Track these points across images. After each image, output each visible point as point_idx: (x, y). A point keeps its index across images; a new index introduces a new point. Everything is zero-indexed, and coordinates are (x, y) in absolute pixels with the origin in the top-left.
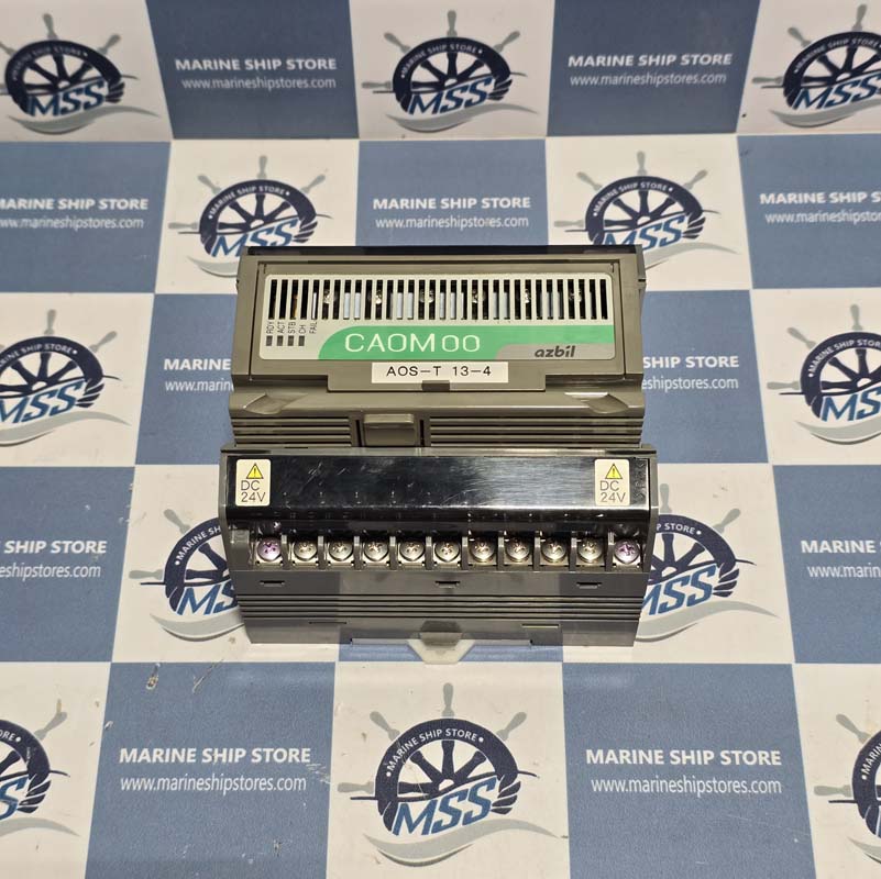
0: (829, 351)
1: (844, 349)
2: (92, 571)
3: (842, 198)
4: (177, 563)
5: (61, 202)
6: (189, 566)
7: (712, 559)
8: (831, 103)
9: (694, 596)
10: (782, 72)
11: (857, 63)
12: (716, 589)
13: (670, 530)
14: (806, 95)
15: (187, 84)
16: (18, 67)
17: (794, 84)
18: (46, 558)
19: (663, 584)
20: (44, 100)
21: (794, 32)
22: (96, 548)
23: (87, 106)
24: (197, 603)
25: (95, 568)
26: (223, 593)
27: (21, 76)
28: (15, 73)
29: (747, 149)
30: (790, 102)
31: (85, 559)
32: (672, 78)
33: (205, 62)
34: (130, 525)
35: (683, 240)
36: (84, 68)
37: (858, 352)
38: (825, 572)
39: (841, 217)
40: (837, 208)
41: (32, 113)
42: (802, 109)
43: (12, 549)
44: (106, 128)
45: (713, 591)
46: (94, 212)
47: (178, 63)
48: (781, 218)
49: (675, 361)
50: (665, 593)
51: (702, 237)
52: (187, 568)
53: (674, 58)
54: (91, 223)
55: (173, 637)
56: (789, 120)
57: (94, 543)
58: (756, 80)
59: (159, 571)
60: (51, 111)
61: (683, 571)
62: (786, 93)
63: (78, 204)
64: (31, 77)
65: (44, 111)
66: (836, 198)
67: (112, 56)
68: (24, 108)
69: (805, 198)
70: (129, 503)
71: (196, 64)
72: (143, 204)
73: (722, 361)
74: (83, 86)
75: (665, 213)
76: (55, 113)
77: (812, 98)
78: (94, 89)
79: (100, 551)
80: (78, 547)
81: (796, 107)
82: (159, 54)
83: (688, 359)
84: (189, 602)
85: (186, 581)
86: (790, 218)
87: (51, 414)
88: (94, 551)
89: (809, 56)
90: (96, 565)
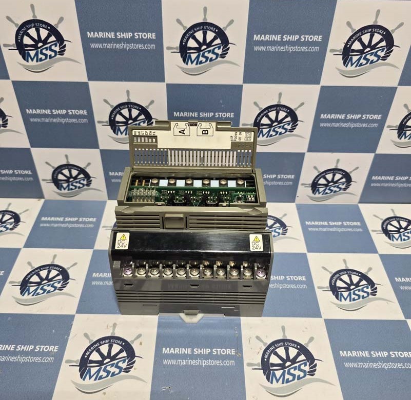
0: (338, 275)
1: (343, 274)
2: (50, 359)
3: (333, 224)
4: (86, 356)
5: (66, 218)
6: (91, 358)
7: (305, 358)
8: (327, 193)
9: (300, 375)
10: (311, 182)
11: (336, 179)
12: (308, 372)
13: (287, 346)
14: (318, 190)
15: (113, 181)
16: (56, 173)
17: (315, 186)
18: (33, 353)
19: (287, 370)
20: (65, 185)
21: (315, 168)
23: (79, 187)
24: (92, 375)
26: (103, 371)
27: (57, 176)
28: (55, 175)
29: (299, 208)
30: (313, 192)
31: (48, 354)
32: (275, 183)
33: (119, 173)
34: (69, 340)
35: (281, 236)
36: (79, 174)
37: (349, 276)
38: (352, 365)
39: (334, 229)
40: (332, 227)
41: (61, 190)
42: (317, 195)
43: (20, 348)
44: (85, 195)
45: (307, 373)
46: (77, 222)
47: (110, 173)
48: (314, 229)
49: (282, 278)
50: (288, 374)
51: (287, 234)
53: (275, 176)
54: (75, 225)
56: (312, 199)
57: (53, 347)
58: (302, 184)
60: (67, 189)
61: (294, 364)
62: (312, 189)
63: (72, 219)
64: (60, 177)
65: (65, 189)
66: (332, 223)
67: (88, 170)
68: (58, 188)
69: (321, 223)
70: (71, 330)
71: (116, 174)
72: (94, 220)
73: (300, 278)
74: (78, 180)
75: (274, 226)
76: (68, 190)
77: (320, 191)
78: (82, 182)
79: (55, 351)
80: (46, 348)
81: (315, 194)
82: (104, 170)
83: (287, 277)
84: (88, 375)
85: (88, 365)
86: (317, 229)
87: (47, 293)
88: (53, 350)
89: (320, 176)
90: (52, 356)
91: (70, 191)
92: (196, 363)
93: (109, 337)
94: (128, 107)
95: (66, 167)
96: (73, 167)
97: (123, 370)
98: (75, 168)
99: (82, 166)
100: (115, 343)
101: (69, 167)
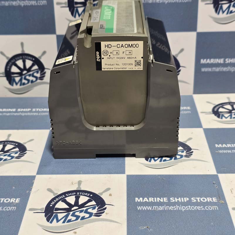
4: (51, 205)
5: (19, 109)
16: (10, 65)
20: (17, 79)
22: (15, 201)
23: (32, 82)
24: (59, 219)
25: (13, 208)
26: (71, 216)
27: (10, 69)
28: (8, 67)
31: (10, 204)
41: (12, 85)
52: (55, 207)
54: (29, 114)
55: (46, 231)
57: (15, 199)
59: (43, 208)
60: (19, 84)
65: (17, 84)
68: (10, 83)
70: (32, 186)
74: (31, 73)
76: (21, 85)
78: (35, 74)
79: (17, 202)
80: (7, 200)
84: (55, 219)
85: (54, 212)
90: (14, 206)
91: (22, 86)
92: (174, 208)
93: (75, 190)
94: (22, 59)
95: (21, 57)
96: (27, 57)
97: (93, 215)
98: (30, 58)
99: (37, 55)
100: (81, 195)
101: (24, 57)
